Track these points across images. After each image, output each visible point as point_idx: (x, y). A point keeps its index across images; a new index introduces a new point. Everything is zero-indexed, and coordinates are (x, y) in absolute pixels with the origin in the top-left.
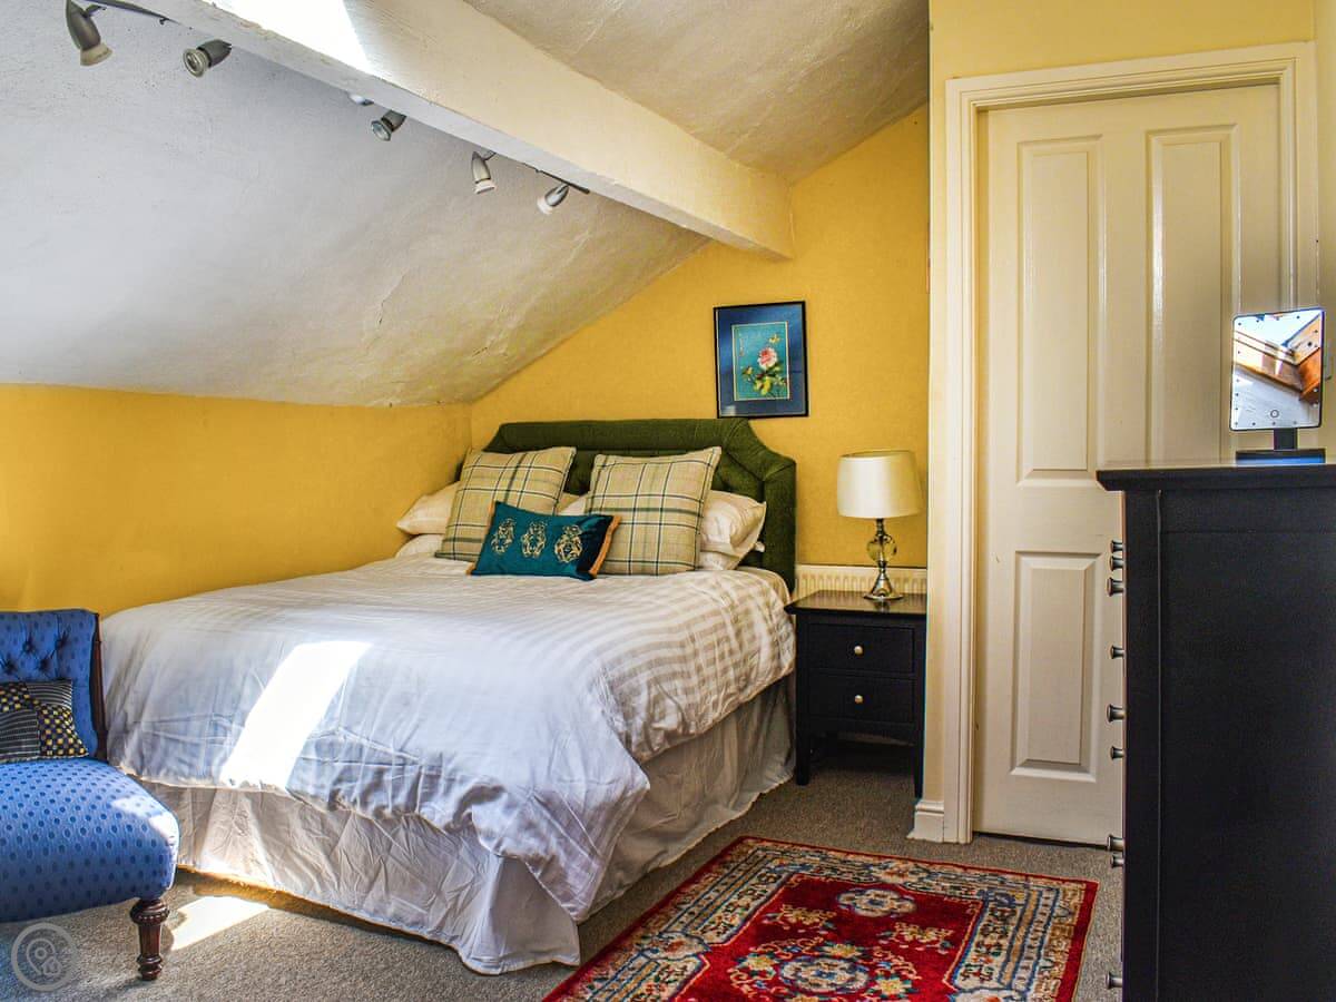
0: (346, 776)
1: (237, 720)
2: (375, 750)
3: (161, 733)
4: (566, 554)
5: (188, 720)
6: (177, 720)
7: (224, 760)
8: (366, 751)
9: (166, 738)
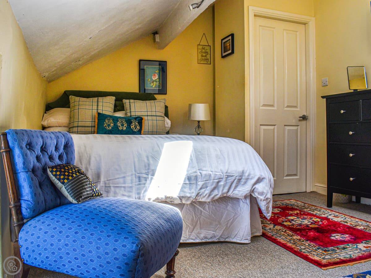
0: (204, 186)
1: (150, 173)
2: (216, 175)
3: (111, 185)
4: (136, 128)
5: (124, 177)
6: (118, 178)
7: (145, 191)
8: (212, 176)
9: (114, 187)
